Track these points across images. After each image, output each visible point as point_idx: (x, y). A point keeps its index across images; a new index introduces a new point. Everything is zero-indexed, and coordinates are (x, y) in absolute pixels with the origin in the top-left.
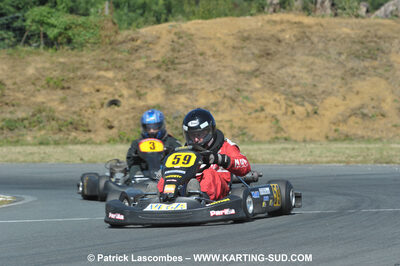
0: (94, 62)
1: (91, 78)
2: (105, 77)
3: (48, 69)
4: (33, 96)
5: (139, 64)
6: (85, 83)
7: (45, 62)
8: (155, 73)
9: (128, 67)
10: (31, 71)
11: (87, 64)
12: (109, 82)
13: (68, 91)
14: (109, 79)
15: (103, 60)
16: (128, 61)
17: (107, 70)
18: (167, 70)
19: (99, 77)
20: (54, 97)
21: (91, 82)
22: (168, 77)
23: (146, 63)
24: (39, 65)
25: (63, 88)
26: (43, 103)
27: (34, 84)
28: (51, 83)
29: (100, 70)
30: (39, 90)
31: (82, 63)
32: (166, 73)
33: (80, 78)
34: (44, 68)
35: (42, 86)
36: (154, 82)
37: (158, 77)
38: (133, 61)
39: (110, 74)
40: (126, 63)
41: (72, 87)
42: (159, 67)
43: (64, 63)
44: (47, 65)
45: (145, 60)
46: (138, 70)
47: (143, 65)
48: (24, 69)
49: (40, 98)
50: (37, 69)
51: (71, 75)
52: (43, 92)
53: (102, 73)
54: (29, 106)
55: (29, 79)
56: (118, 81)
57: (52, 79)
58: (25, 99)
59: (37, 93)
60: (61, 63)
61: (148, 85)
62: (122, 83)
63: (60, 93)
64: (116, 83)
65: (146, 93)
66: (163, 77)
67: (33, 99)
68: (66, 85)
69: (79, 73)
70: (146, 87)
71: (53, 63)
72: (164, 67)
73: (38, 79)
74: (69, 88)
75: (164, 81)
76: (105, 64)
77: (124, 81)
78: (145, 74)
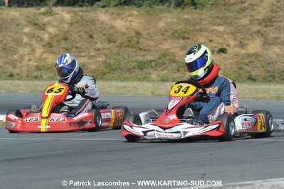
0: (210, 19)
1: (206, 31)
2: (217, 30)
3: (175, 23)
4: (160, 43)
5: (245, 21)
6: (202, 35)
7: (173, 18)
8: (255, 28)
9: (235, 23)
10: (162, 24)
11: (205, 20)
12: (220, 34)
13: (187, 41)
14: (220, 32)
15: (217, 17)
16: (236, 18)
17: (219, 25)
18: (266, 26)
19: (212, 30)
20: (177, 45)
21: (206, 34)
22: (265, 31)
23: (250, 20)
24: (169, 20)
25: (184, 38)
26: (168, 49)
27: (162, 34)
28: (176, 35)
29: (214, 25)
30: (166, 40)
31: (201, 19)
32: (265, 29)
33: (198, 31)
34: (172, 23)
35: (169, 36)
36: (255, 35)
37: (259, 32)
38: (240, 19)
39: (221, 29)
40: (234, 20)
41: (191, 38)
42: (260, 24)
43: (187, 19)
44: (175, 20)
45: (250, 18)
46: (243, 26)
47: (248, 22)
48: (157, 23)
49: (166, 46)
50: (166, 23)
51: (192, 28)
52: (169, 41)
53: (215, 27)
54: (157, 51)
55: (160, 30)
56: (227, 34)
57: (176, 31)
58: (155, 46)
59: (164, 41)
60: (185, 19)
61: (250, 38)
62: (230, 35)
63: (181, 41)
64: (225, 36)
65: (248, 44)
66: (262, 32)
67: (160, 46)
68: (186, 36)
69: (198, 27)
70: (248, 39)
71: (179, 19)
72: (264, 24)
73: (167, 31)
74: (189, 38)
75: (262, 35)
76: (219, 20)
77: (232, 34)
78: (249, 29)
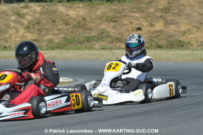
0: (129, 9)
1: (128, 16)
2: (134, 16)
3: (107, 12)
4: (99, 25)
5: (152, 10)
6: (125, 19)
7: (106, 9)
8: (159, 14)
9: (146, 11)
10: (99, 13)
11: (126, 9)
12: (137, 19)
13: (116, 23)
14: (137, 17)
15: (134, 8)
16: (146, 8)
17: (136, 12)
18: (166, 13)
19: (132, 16)
20: (110, 26)
21: (128, 18)
22: (166, 16)
23: (155, 9)
24: (103, 10)
25: (114, 21)
26: (104, 29)
27: (100, 19)
28: (109, 19)
29: (132, 12)
30: (102, 22)
31: (124, 9)
32: (165, 14)
33: (122, 17)
34: (105, 11)
35: (104, 20)
36: (159, 19)
37: (161, 16)
38: (149, 8)
39: (137, 15)
42: (162, 11)
43: (115, 9)
46: (151, 13)
48: (96, 12)
49: (103, 26)
50: (102, 12)
51: (118, 15)
52: (104, 23)
53: (133, 14)
54: (97, 30)
55: (98, 17)
56: (141, 18)
57: (109, 17)
58: (95, 27)
59: (101, 24)
60: (113, 9)
62: (143, 19)
63: (113, 24)
64: (140, 19)
65: (155, 24)
66: (163, 16)
67: (99, 27)
68: (116, 20)
69: (122, 14)
70: (155, 21)
71: (110, 9)
72: (164, 11)
73: (102, 17)
74: (117, 21)
75: (164, 18)
76: (135, 10)
77: (144, 18)
78: (155, 15)
